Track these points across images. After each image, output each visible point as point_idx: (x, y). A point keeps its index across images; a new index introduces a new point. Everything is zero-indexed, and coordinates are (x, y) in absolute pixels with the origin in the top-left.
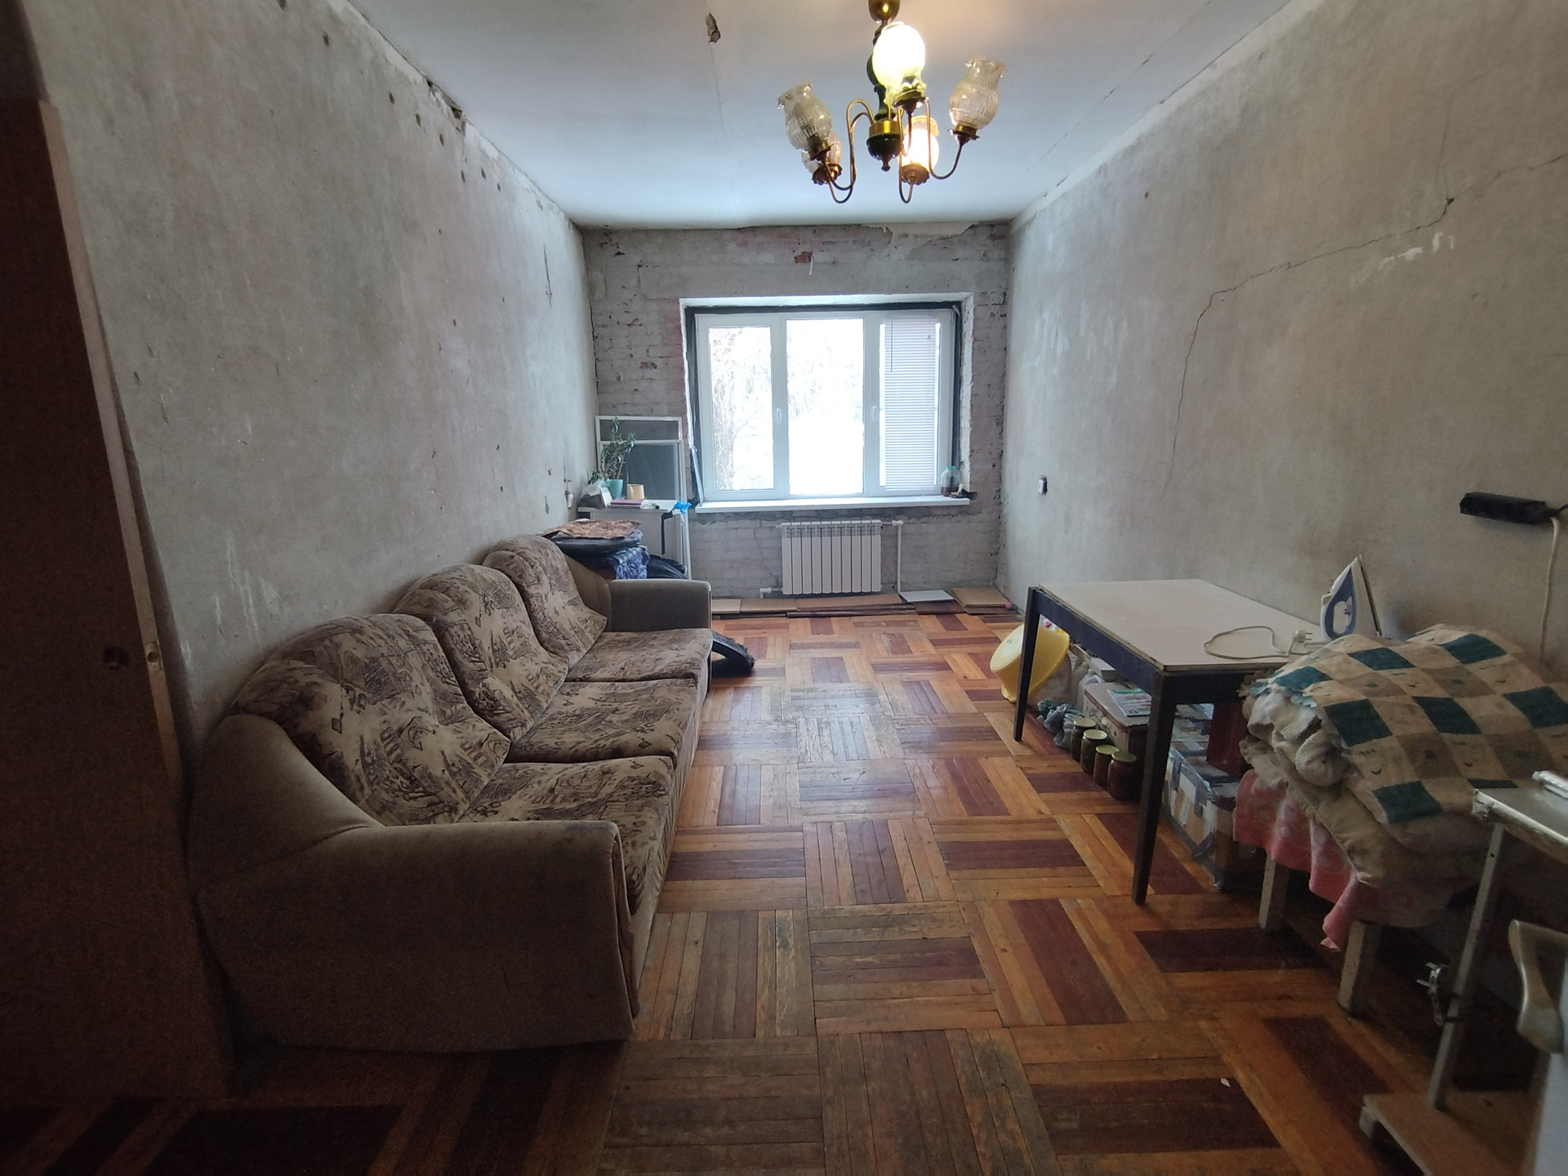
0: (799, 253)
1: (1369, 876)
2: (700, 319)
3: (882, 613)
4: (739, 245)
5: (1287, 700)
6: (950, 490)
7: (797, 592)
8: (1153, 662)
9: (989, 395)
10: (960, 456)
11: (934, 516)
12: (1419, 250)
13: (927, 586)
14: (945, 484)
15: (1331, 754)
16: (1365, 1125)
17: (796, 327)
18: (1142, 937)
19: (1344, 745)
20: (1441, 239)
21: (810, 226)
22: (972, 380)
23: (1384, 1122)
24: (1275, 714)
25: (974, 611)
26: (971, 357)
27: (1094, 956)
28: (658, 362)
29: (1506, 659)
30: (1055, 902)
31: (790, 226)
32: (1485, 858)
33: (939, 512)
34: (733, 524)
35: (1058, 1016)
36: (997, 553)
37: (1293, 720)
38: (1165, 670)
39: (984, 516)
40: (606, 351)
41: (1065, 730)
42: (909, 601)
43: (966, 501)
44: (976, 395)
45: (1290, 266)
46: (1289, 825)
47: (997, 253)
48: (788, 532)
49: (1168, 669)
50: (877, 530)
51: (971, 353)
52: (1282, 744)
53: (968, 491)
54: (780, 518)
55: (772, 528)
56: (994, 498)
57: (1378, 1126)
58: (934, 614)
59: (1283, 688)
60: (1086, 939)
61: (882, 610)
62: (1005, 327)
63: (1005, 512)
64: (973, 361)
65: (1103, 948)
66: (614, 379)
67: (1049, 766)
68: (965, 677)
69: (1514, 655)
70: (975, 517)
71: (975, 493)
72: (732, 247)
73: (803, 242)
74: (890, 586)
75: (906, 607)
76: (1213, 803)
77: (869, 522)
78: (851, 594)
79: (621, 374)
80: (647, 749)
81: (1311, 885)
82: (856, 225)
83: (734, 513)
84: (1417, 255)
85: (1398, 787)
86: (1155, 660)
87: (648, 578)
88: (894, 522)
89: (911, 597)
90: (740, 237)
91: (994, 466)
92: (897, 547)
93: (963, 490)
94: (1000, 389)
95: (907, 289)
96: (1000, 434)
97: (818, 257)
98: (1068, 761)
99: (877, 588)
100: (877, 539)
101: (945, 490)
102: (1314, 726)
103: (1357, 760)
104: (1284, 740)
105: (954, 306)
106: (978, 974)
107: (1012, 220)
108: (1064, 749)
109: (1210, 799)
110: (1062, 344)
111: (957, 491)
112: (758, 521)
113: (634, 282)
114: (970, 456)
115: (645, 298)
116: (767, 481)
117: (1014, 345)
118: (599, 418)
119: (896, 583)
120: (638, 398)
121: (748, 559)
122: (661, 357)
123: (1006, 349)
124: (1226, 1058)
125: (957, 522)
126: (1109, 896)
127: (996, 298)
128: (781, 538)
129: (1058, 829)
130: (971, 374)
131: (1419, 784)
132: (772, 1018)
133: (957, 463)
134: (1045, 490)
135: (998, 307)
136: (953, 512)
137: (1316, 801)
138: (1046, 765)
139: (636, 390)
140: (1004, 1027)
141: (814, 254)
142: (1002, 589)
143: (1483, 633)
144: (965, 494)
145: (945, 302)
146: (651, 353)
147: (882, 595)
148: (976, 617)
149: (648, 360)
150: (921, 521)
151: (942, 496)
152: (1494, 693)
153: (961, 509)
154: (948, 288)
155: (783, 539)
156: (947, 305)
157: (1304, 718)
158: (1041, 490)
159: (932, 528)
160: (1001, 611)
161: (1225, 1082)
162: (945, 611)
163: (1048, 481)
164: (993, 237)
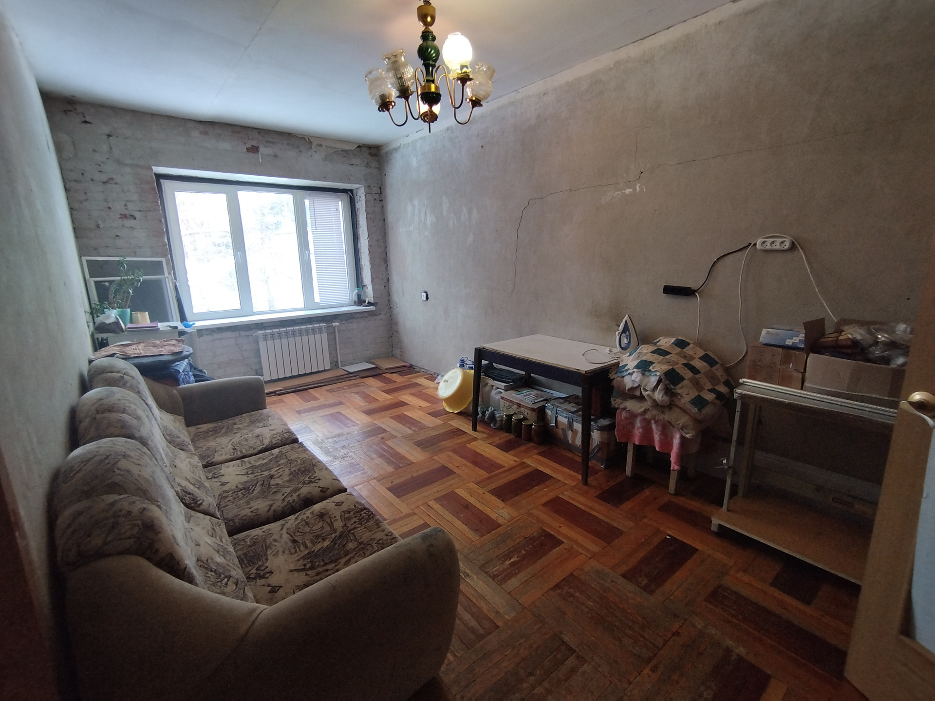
0: (249, 145)
1: (691, 435)
2: (166, 184)
3: (340, 381)
4: (201, 133)
5: (643, 374)
6: (360, 301)
7: (274, 377)
8: (577, 371)
9: (378, 246)
10: (362, 282)
11: (356, 318)
12: (631, 190)
13: (356, 361)
14: (355, 298)
15: (668, 391)
16: (714, 528)
17: (245, 197)
18: (598, 497)
19: (673, 387)
20: (639, 187)
21: (256, 129)
22: (368, 237)
23: (723, 523)
24: (641, 381)
25: (392, 371)
26: (366, 223)
27: (591, 513)
28: (138, 215)
29: (691, 346)
30: (558, 498)
31: (241, 126)
32: (735, 413)
33: (358, 315)
34: (217, 336)
35: (604, 544)
36: (391, 337)
37: (649, 382)
38: (586, 373)
39: (382, 316)
40: (81, 203)
41: (498, 419)
42: (351, 371)
43: (372, 308)
44: (371, 246)
45: (571, 191)
46: (642, 427)
47: (374, 164)
48: (263, 338)
49: (587, 372)
50: (324, 330)
51: (366, 221)
52: (647, 393)
53: (373, 302)
54: (254, 329)
55: (248, 336)
56: (387, 305)
57: (720, 526)
58: (370, 376)
59: (640, 370)
60: (583, 507)
61: (339, 379)
62: (383, 207)
63: (395, 312)
64: (367, 226)
65: (591, 508)
66: (93, 226)
67: (500, 439)
68: (420, 407)
69: (693, 344)
70: (378, 317)
71: (377, 303)
72: (195, 134)
73: (251, 139)
74: (335, 365)
75: (350, 375)
76: (597, 430)
77: (318, 325)
78: (312, 373)
79: (100, 222)
80: (329, 492)
81: (657, 449)
82: (288, 133)
83: (217, 328)
84: (630, 192)
85: (695, 397)
86: (579, 370)
87: (196, 381)
88: (333, 324)
89: (352, 369)
90: (201, 128)
91: (385, 287)
92: (336, 339)
93: (369, 303)
94: (384, 242)
95: (325, 179)
96: (386, 268)
97: (263, 150)
98: (505, 434)
99: (328, 367)
100: (325, 336)
101: (357, 302)
102: (660, 381)
103: (679, 391)
104: (648, 391)
105: (349, 192)
106: (560, 543)
107: (381, 146)
108: (500, 429)
109: (595, 429)
110: (430, 219)
111: (365, 302)
112: (237, 332)
113: (105, 148)
114: (372, 281)
115: (118, 162)
116: (234, 303)
117: (391, 218)
118: (84, 259)
119: (338, 362)
120: (120, 243)
121: (232, 360)
122: (140, 211)
123: (384, 219)
124: (661, 529)
125: (369, 321)
126: (574, 486)
127: (376, 190)
128: (258, 342)
129: (529, 466)
130: (367, 234)
131: (699, 396)
132: (497, 612)
133: (360, 286)
134: (427, 298)
135: (378, 195)
136: (366, 315)
137: (663, 412)
138: (498, 439)
139: (117, 236)
140: (590, 558)
141: (260, 148)
142: (399, 357)
143: (680, 338)
144: (370, 304)
145: (343, 189)
146: (131, 206)
147: (331, 371)
148: (395, 374)
149: (126, 212)
150: (348, 322)
151: (355, 306)
152: (695, 358)
153: (370, 313)
154: (349, 181)
155: (260, 342)
156: (345, 191)
157: (653, 380)
158: (424, 298)
159: (355, 326)
160: (405, 369)
161: (668, 537)
162: (375, 373)
163: (428, 293)
164: (370, 154)
